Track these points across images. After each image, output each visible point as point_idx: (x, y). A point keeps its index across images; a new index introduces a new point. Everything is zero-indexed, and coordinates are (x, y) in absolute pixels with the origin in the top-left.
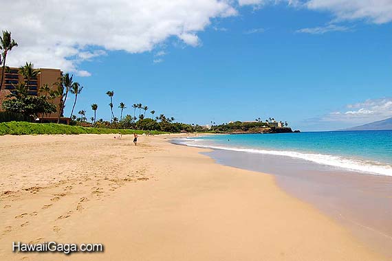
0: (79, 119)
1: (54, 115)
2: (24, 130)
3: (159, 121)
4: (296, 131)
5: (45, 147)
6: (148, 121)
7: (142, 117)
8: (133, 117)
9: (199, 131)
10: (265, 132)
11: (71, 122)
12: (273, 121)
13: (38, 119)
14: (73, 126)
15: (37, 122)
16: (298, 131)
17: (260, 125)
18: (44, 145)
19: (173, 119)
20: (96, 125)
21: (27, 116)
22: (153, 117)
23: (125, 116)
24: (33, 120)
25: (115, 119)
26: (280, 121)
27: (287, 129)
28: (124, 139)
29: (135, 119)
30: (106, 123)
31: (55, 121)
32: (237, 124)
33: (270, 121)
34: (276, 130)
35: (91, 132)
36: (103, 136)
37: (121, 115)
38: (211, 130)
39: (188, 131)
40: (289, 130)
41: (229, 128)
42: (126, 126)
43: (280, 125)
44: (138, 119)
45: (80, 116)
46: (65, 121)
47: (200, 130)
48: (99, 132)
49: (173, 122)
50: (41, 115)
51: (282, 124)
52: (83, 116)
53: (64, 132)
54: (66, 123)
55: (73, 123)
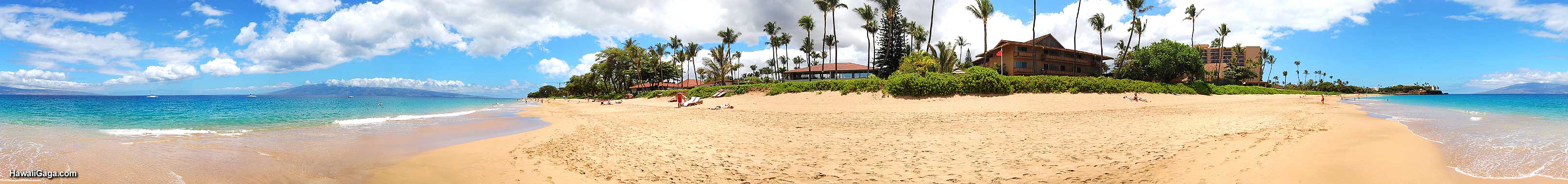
0: (1274, 83)
1: (1256, 80)
2: (1236, 91)
3: (1337, 84)
4: (1445, 94)
5: (1250, 103)
6: (1328, 84)
7: (1321, 81)
8: (1314, 81)
9: (1369, 93)
10: (1421, 94)
11: (1268, 85)
12: (1428, 85)
13: (1245, 83)
14: (1269, 87)
15: (1244, 85)
16: (1447, 94)
17: (1418, 88)
18: (1250, 102)
19: (1347, 82)
20: (1286, 87)
21: (1238, 81)
22: (1331, 81)
23: (1308, 80)
24: (1241, 84)
25: (1301, 83)
26: (1433, 84)
27: (1439, 91)
28: (1307, 99)
29: (1316, 82)
30: (1294, 86)
31: (1257, 85)
32: (1400, 88)
33: (1425, 85)
34: (1431, 92)
35: (1282, 93)
36: (1292, 96)
37: (1305, 80)
38: (1379, 91)
39: (1360, 93)
40: (1440, 93)
41: (1393, 90)
42: (1310, 88)
43: (1433, 89)
44: (1318, 83)
45: (1274, 80)
46: (1263, 84)
47: (1370, 91)
48: (1288, 93)
49: (1348, 85)
50: (1247, 80)
51: (1435, 88)
52: (1277, 81)
53: (1263, 93)
54: (1264, 86)
55: (1269, 86)
